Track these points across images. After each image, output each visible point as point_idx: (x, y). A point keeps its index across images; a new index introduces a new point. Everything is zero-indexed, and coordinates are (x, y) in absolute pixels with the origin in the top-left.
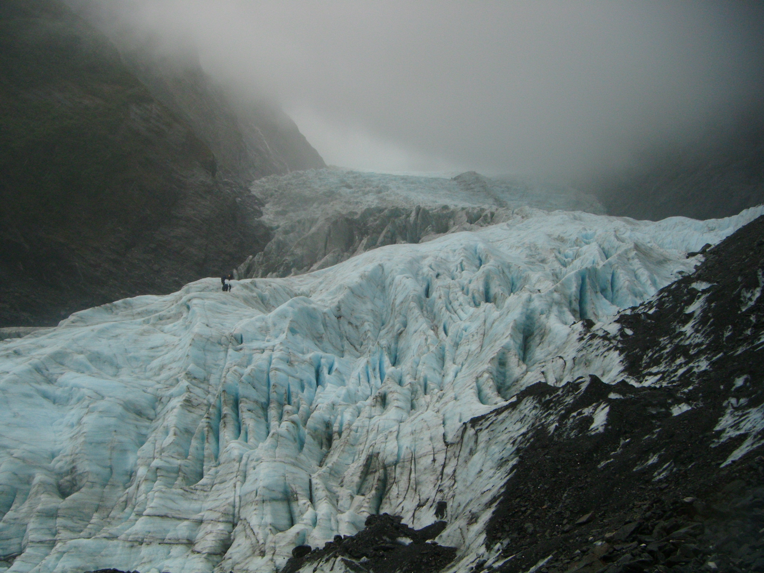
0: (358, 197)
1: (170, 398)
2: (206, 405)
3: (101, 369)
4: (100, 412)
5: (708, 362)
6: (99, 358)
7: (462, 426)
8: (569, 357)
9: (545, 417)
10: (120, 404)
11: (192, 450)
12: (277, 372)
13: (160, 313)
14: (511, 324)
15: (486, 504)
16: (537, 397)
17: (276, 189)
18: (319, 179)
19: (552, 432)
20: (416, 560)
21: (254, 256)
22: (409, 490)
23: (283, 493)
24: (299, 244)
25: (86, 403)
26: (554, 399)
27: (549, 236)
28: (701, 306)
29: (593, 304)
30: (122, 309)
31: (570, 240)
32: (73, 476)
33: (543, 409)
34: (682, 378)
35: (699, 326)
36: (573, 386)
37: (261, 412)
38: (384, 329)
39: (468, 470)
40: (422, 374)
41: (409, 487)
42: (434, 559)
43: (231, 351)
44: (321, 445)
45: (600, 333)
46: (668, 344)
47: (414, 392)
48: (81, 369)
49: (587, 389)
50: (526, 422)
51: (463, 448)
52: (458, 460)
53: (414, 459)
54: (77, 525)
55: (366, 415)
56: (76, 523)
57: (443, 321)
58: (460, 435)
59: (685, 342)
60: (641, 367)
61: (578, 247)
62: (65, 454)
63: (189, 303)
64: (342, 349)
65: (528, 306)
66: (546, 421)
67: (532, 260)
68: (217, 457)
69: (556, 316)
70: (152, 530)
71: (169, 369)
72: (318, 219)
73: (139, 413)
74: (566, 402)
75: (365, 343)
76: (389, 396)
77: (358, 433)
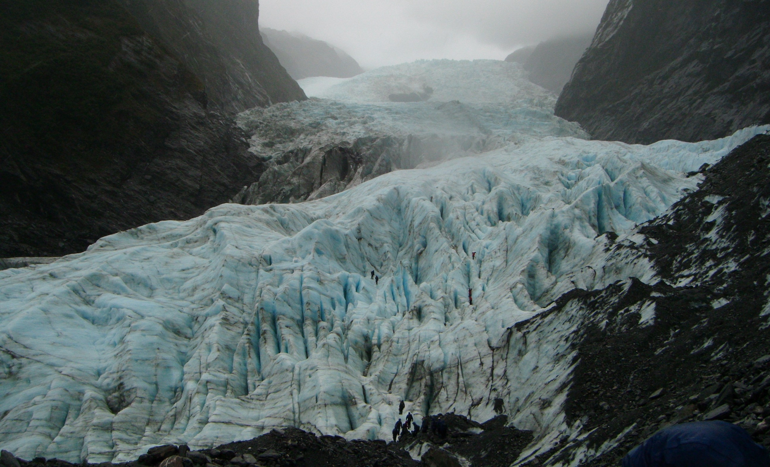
0: (344, 128)
1: (206, 318)
2: (242, 323)
3: (136, 291)
4: (143, 330)
5: (737, 263)
6: (133, 280)
7: (506, 331)
8: (598, 267)
9: (593, 316)
10: (160, 323)
11: (235, 365)
12: (310, 291)
13: (187, 237)
14: (538, 239)
15: (556, 390)
16: (582, 300)
17: (261, 121)
18: (304, 110)
19: (604, 327)
20: (499, 441)
21: (249, 187)
22: (459, 393)
23: (341, 398)
24: (294, 174)
25: (127, 322)
26: (599, 301)
27: (551, 159)
28: (722, 215)
29: (610, 219)
30: (148, 234)
31: (571, 162)
32: (121, 393)
33: (590, 309)
34: (715, 278)
35: (724, 232)
36: (615, 288)
37: (297, 329)
38: (402, 250)
39: (520, 369)
40: (452, 289)
41: (458, 390)
42: (515, 440)
43: (262, 272)
44: (362, 357)
45: (627, 243)
46: (695, 249)
47: (446, 306)
48: (117, 290)
49: (630, 289)
50: (575, 322)
51: (510, 351)
52: (506, 362)
53: (460, 364)
54: (132, 438)
55: (406, 327)
56: (130, 436)
57: (462, 240)
58: (506, 339)
59: (711, 247)
60: (672, 271)
61: (580, 170)
62: (111, 371)
63: (215, 227)
64: (363, 270)
65: (552, 221)
66: (594, 320)
67: (537, 182)
68: (259, 372)
69: (579, 230)
70: (220, 435)
71: (203, 290)
72: (311, 149)
73: (178, 332)
74: (611, 301)
75: (385, 263)
76: (425, 309)
77: (400, 344)
